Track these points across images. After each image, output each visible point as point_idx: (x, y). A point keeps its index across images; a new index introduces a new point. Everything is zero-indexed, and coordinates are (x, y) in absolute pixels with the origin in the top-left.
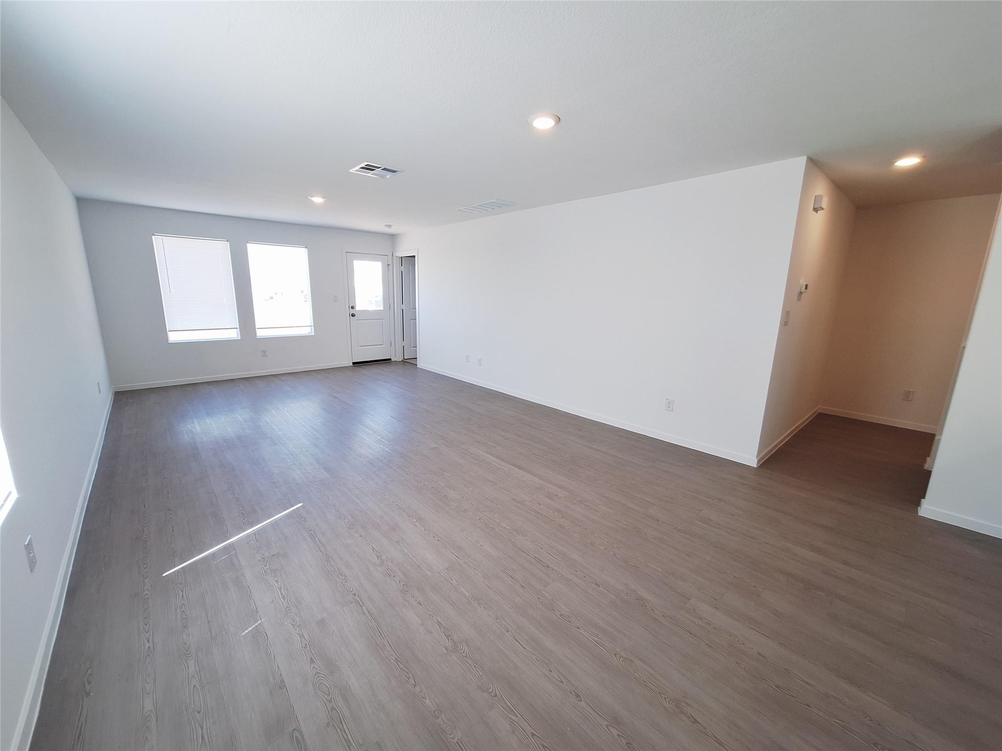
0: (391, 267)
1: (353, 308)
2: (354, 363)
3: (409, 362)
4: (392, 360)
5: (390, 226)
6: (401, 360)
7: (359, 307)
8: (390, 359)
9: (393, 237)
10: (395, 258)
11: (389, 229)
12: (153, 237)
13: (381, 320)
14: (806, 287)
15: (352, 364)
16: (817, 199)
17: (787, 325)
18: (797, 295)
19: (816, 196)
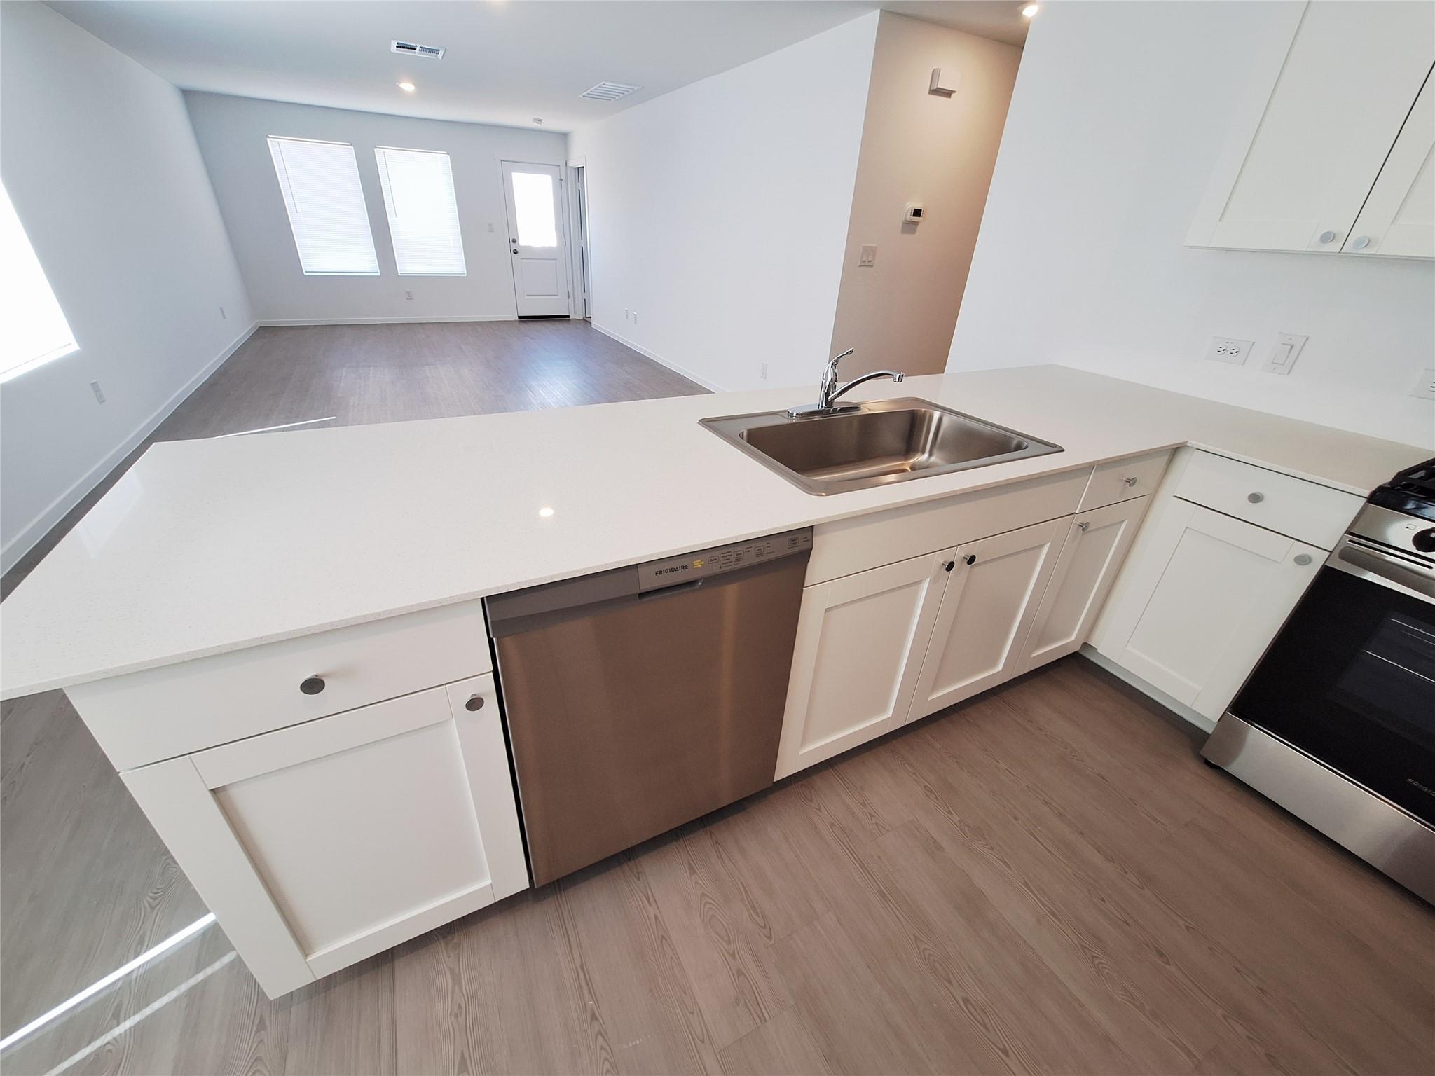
0: (564, 182)
1: (514, 241)
2: (520, 317)
3: (587, 321)
4: (571, 318)
5: (539, 121)
6: (581, 318)
7: (523, 241)
8: (568, 316)
9: (564, 137)
10: (569, 170)
11: (539, 125)
12: (268, 139)
13: (554, 261)
14: (917, 213)
15: (517, 319)
16: (935, 75)
17: (872, 266)
18: (901, 224)
19: (933, 71)
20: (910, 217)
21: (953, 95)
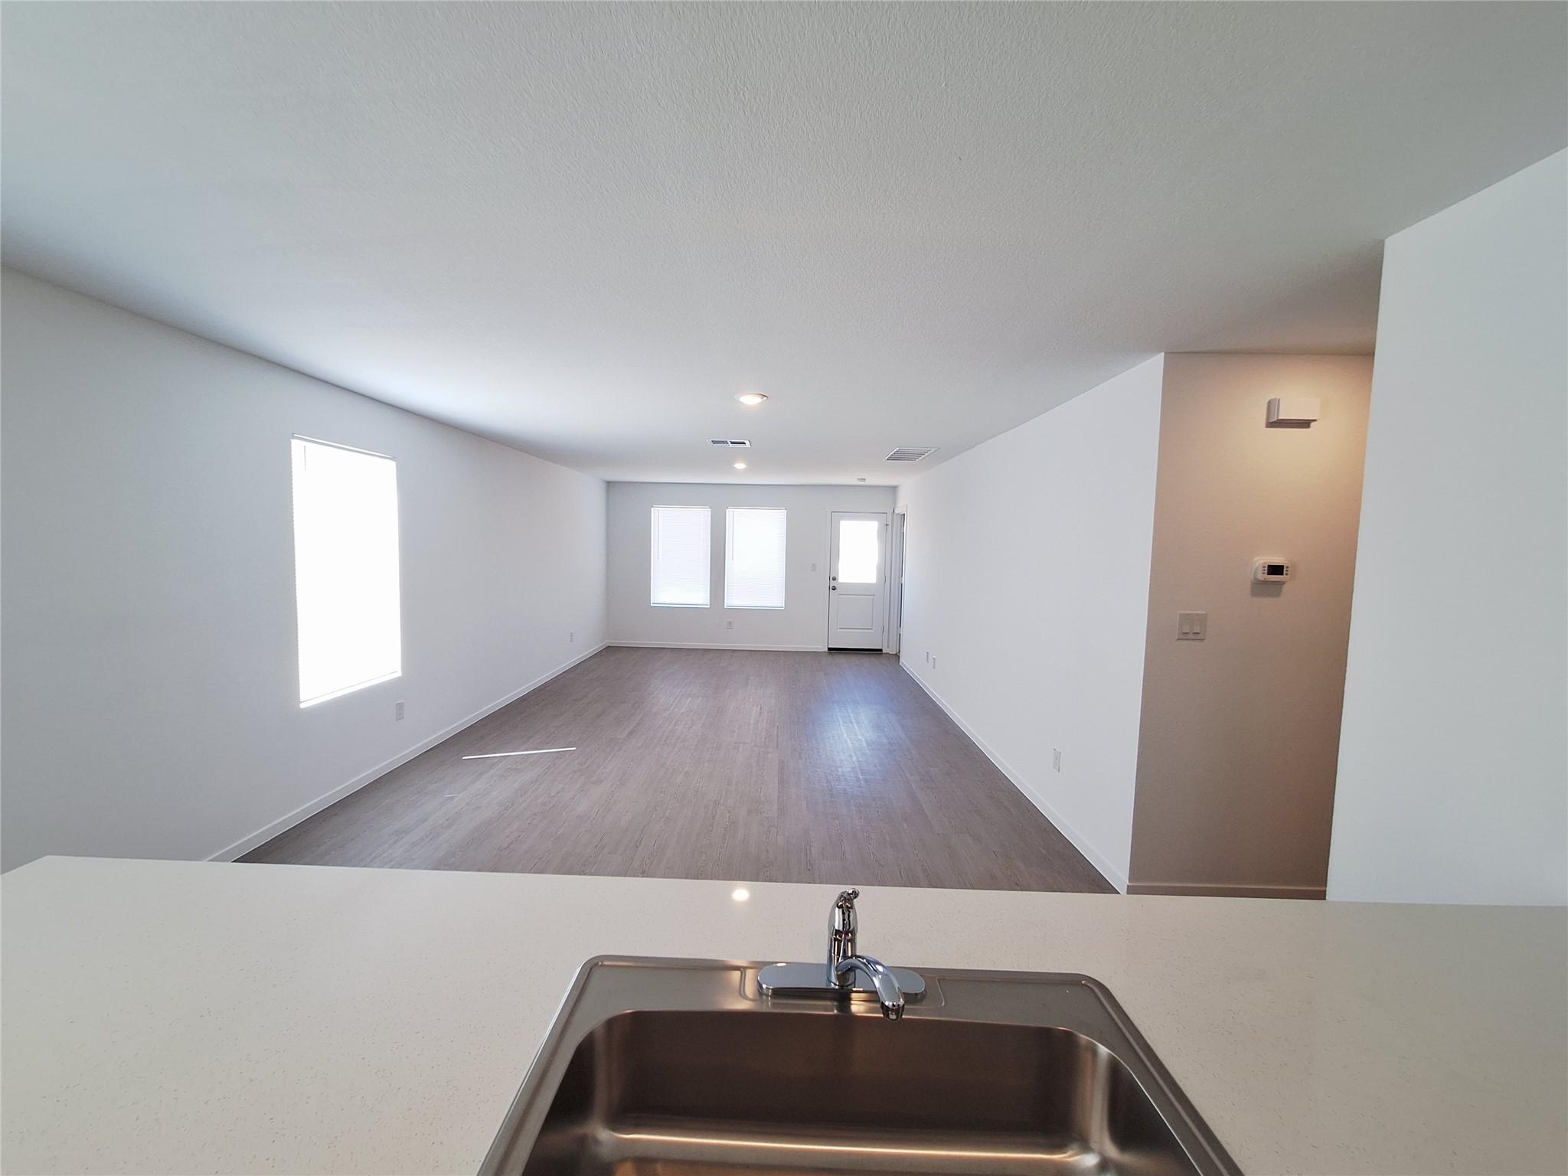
0: (889, 527)
1: (834, 579)
2: (829, 649)
3: (897, 656)
4: (884, 651)
5: (863, 480)
6: (893, 653)
7: (843, 578)
8: (881, 650)
9: (894, 489)
10: (894, 516)
12: (652, 509)
13: (872, 596)
14: (1275, 570)
15: (826, 650)
16: (1272, 406)
17: (1202, 640)
18: (1249, 585)
19: (1269, 402)
20: (1263, 576)
21: (1312, 424)
